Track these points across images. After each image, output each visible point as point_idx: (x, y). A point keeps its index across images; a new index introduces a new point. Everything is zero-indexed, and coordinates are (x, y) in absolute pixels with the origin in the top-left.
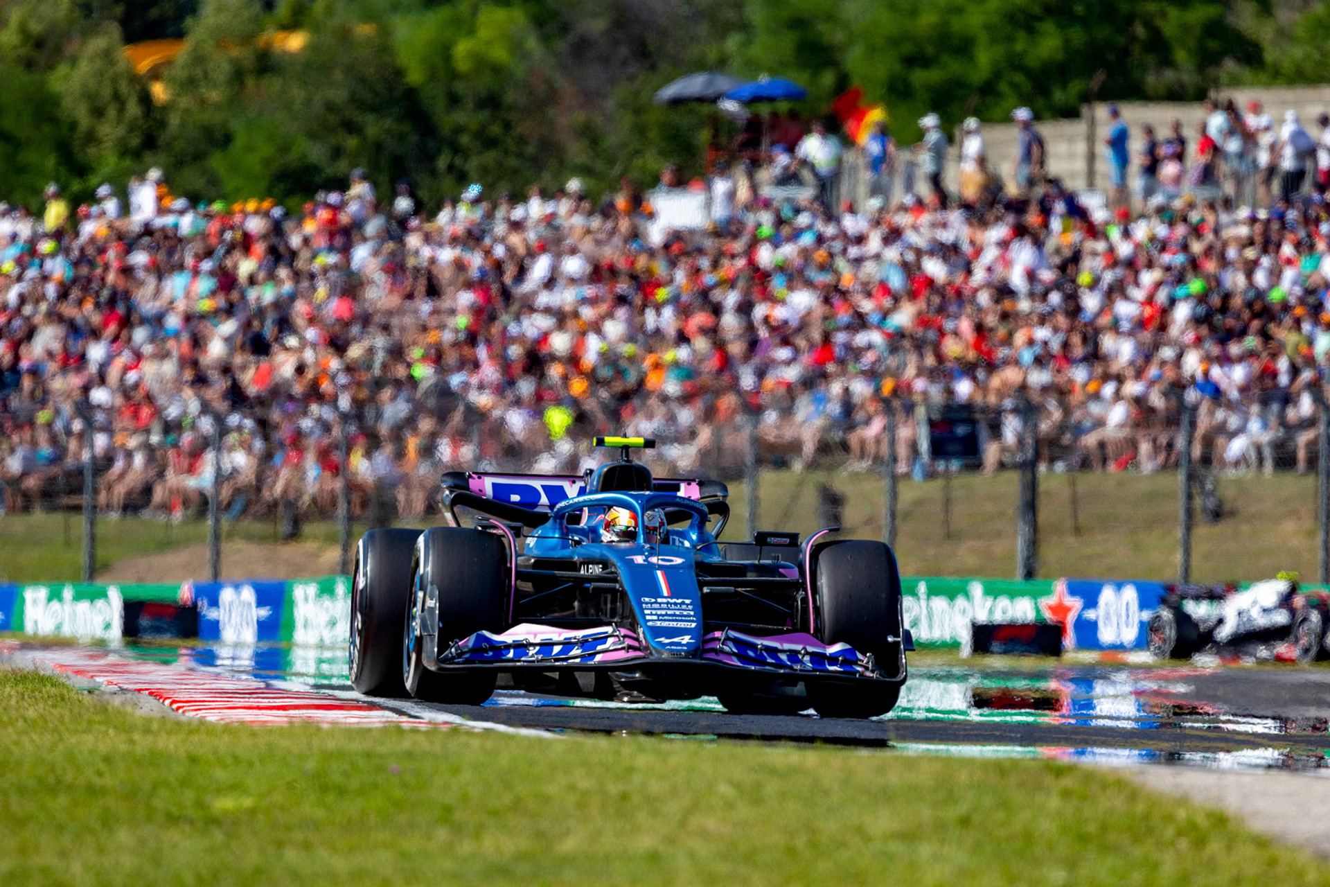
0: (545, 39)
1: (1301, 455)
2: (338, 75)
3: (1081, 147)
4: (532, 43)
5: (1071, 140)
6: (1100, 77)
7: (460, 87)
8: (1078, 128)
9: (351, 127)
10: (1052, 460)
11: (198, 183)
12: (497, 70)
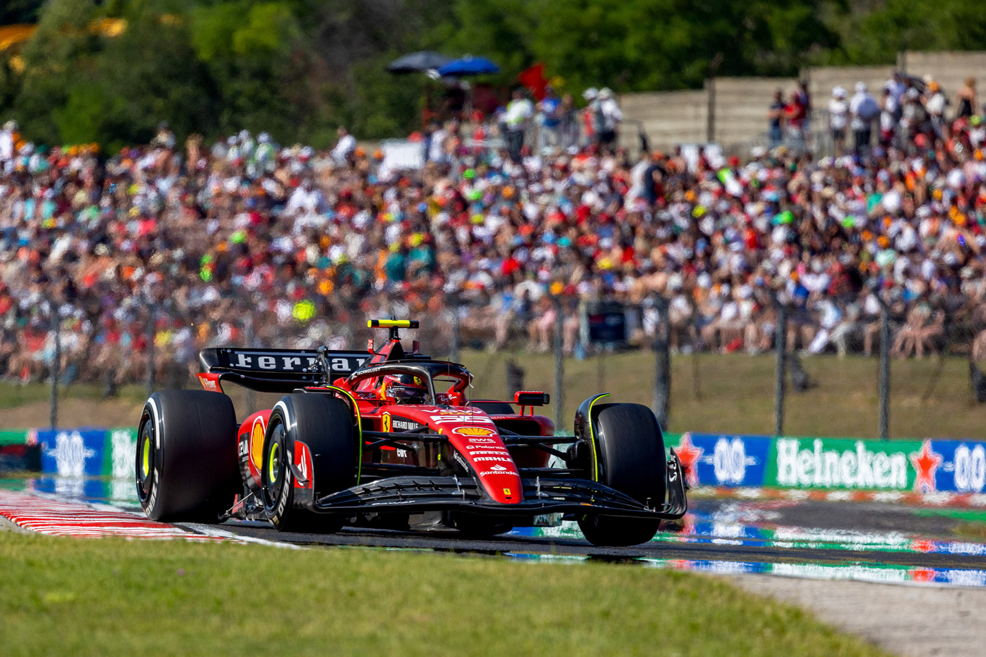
0: (305, 27)
1: (868, 342)
2: (149, 54)
3: (704, 111)
4: (295, 31)
5: (697, 105)
6: (719, 58)
7: (239, 62)
8: (702, 97)
9: (158, 92)
10: (680, 345)
11: (43, 132)
12: (266, 51)
